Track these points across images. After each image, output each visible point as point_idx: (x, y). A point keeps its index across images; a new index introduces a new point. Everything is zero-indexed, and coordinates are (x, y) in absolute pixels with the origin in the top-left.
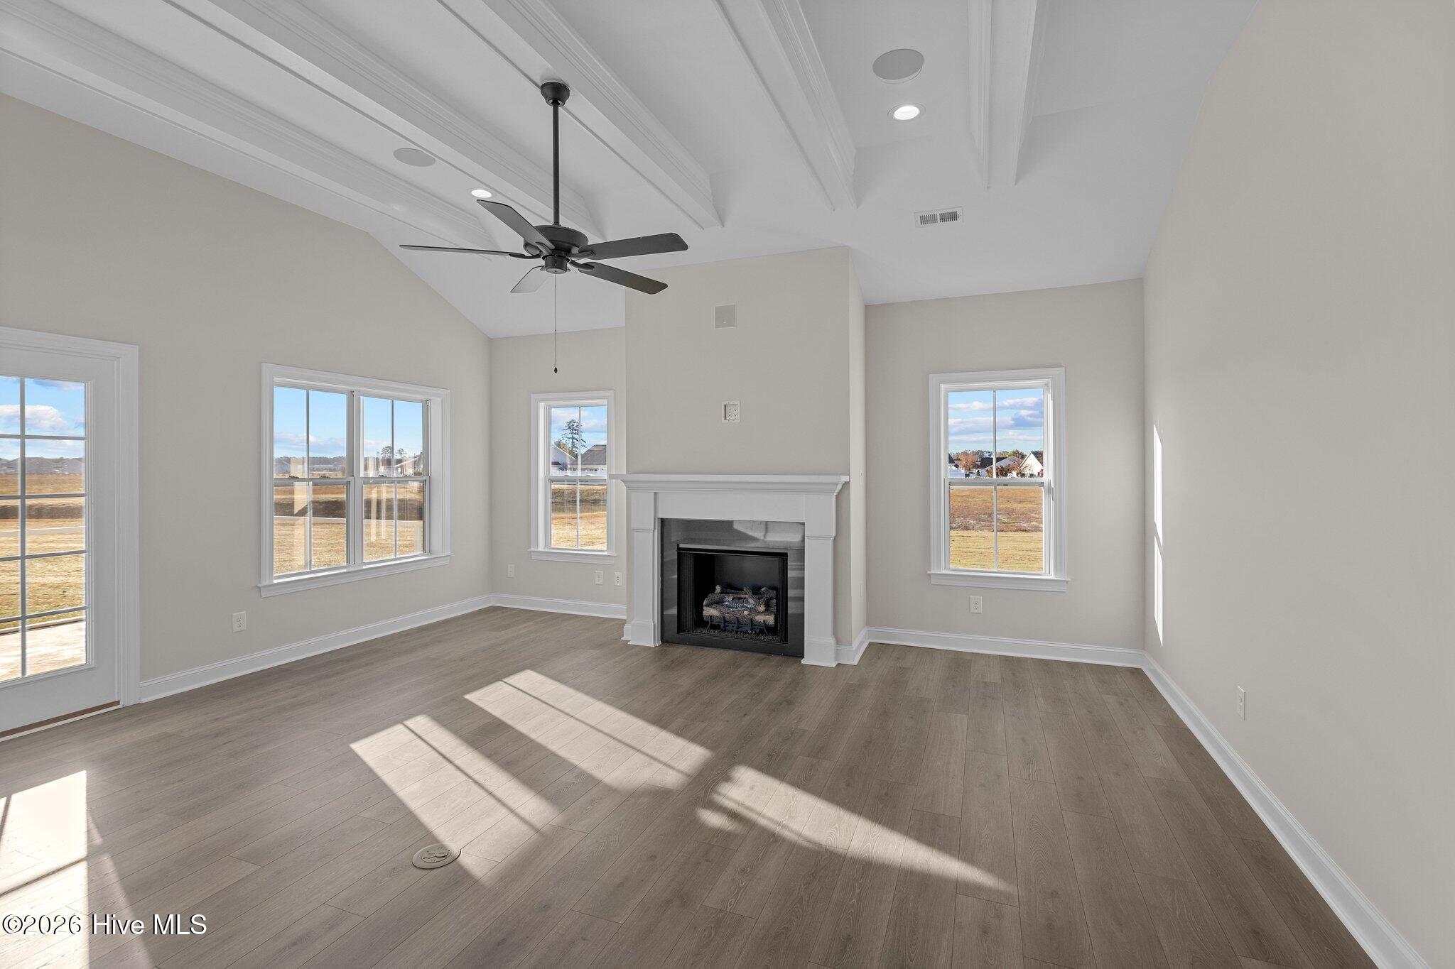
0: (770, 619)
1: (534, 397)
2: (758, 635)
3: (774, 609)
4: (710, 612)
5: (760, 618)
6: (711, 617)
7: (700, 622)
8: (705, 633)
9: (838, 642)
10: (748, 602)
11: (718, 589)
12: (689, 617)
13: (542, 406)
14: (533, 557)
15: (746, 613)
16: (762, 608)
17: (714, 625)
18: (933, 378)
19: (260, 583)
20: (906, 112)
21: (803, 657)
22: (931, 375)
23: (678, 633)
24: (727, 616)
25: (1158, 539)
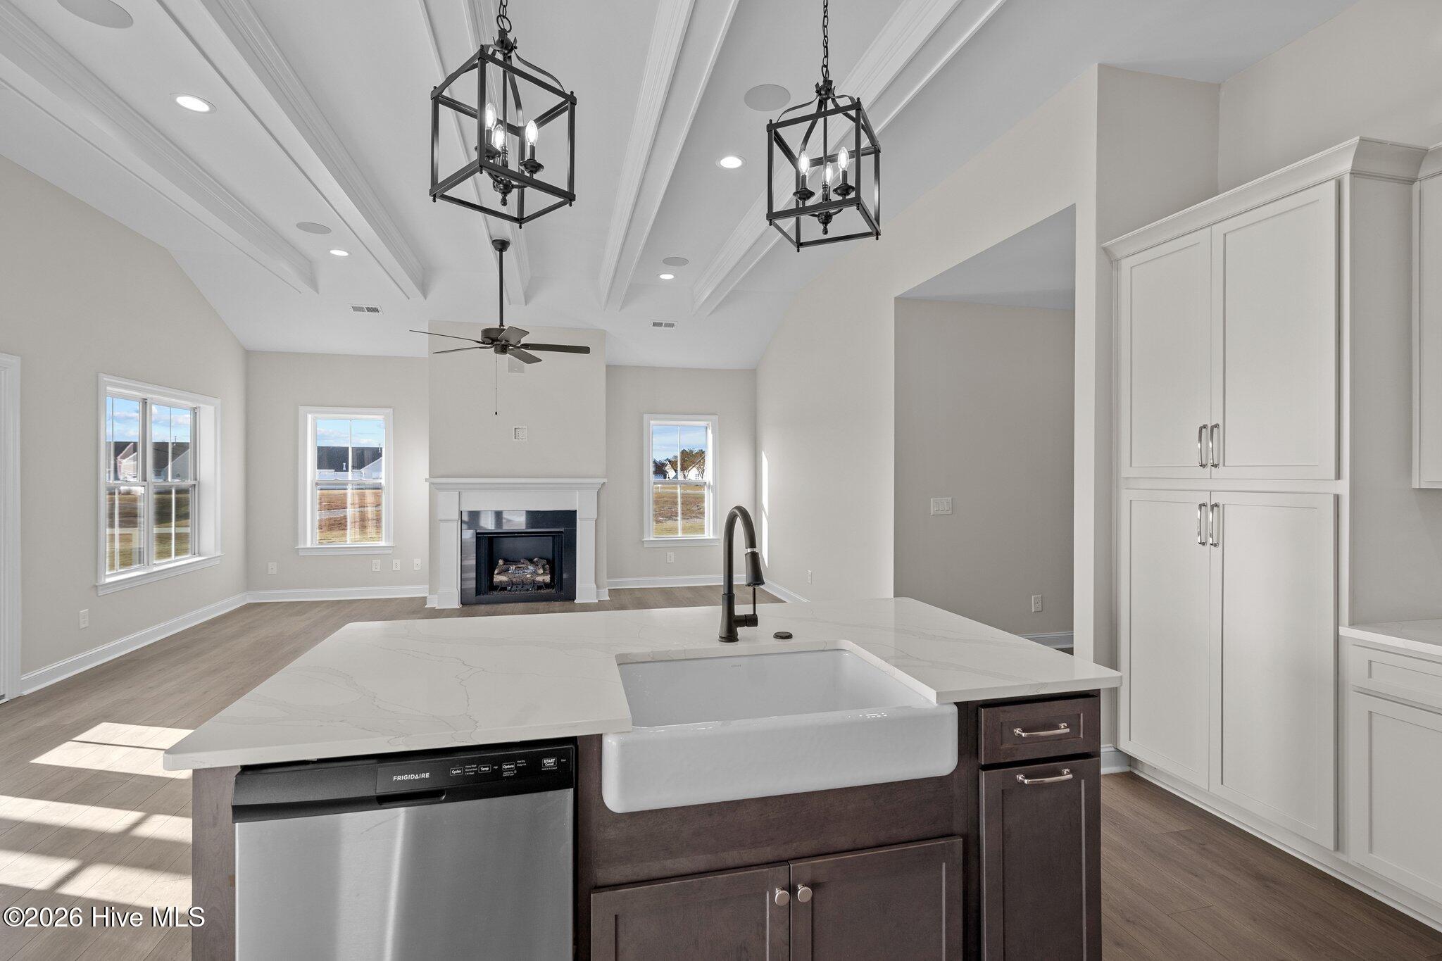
0: (547, 578)
1: (302, 409)
2: (538, 590)
3: (548, 572)
4: (499, 578)
5: (539, 579)
6: (501, 582)
7: (493, 587)
8: (496, 594)
9: (598, 587)
10: (527, 569)
11: (501, 562)
12: (485, 583)
13: (310, 416)
14: (301, 554)
15: (528, 576)
16: (541, 571)
17: (502, 588)
18: (646, 416)
19: (97, 582)
20: (667, 277)
21: (574, 598)
22: (645, 415)
23: (476, 595)
24: (514, 580)
25: (765, 513)
